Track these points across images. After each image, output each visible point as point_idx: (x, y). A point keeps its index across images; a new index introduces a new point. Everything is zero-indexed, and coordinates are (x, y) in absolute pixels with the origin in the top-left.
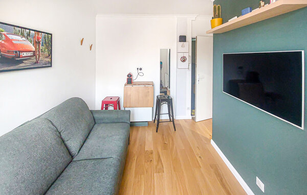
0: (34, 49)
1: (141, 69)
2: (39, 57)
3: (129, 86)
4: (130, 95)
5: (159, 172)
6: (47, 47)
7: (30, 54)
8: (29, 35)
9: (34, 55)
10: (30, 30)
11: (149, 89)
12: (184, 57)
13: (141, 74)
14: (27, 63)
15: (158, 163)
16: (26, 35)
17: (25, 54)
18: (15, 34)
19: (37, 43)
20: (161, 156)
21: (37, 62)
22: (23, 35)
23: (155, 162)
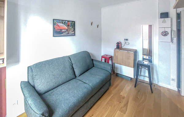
0: (67, 28)
1: (127, 40)
2: (69, 31)
3: (117, 50)
4: (117, 56)
5: (121, 112)
6: (73, 27)
7: (65, 30)
8: (65, 23)
9: (67, 31)
10: (65, 21)
11: (130, 54)
12: (165, 32)
13: (127, 43)
14: (64, 34)
15: (124, 106)
16: (64, 23)
17: (63, 30)
18: (60, 23)
19: (68, 26)
20: (129, 103)
21: (68, 34)
22: (63, 23)
23: (122, 105)
